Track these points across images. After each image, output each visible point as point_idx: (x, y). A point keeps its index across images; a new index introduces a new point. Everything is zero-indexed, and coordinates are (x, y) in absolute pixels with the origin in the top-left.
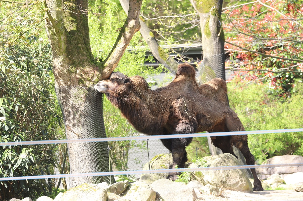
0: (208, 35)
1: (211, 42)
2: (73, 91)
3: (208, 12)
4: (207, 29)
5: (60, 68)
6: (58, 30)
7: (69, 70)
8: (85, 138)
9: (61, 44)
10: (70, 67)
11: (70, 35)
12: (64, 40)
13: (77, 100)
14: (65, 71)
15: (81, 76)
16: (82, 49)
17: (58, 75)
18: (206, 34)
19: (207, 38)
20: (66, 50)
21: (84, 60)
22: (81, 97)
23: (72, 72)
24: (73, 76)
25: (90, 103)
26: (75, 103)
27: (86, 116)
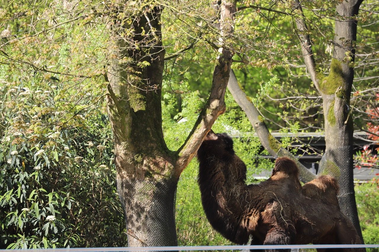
0: (332, 121)
1: (336, 131)
2: (139, 186)
3: (333, 94)
4: (331, 114)
5: (123, 156)
6: (121, 110)
7: (133, 160)
8: (151, 245)
9: (125, 127)
10: (135, 156)
11: (137, 116)
12: (129, 122)
13: (143, 197)
14: (129, 161)
15: (149, 167)
16: (151, 133)
17: (120, 166)
18: (330, 121)
19: (330, 126)
20: (131, 134)
21: (153, 147)
22: (147, 194)
23: (137, 163)
24: (139, 168)
25: (158, 201)
26: (139, 202)
27: (153, 219)
